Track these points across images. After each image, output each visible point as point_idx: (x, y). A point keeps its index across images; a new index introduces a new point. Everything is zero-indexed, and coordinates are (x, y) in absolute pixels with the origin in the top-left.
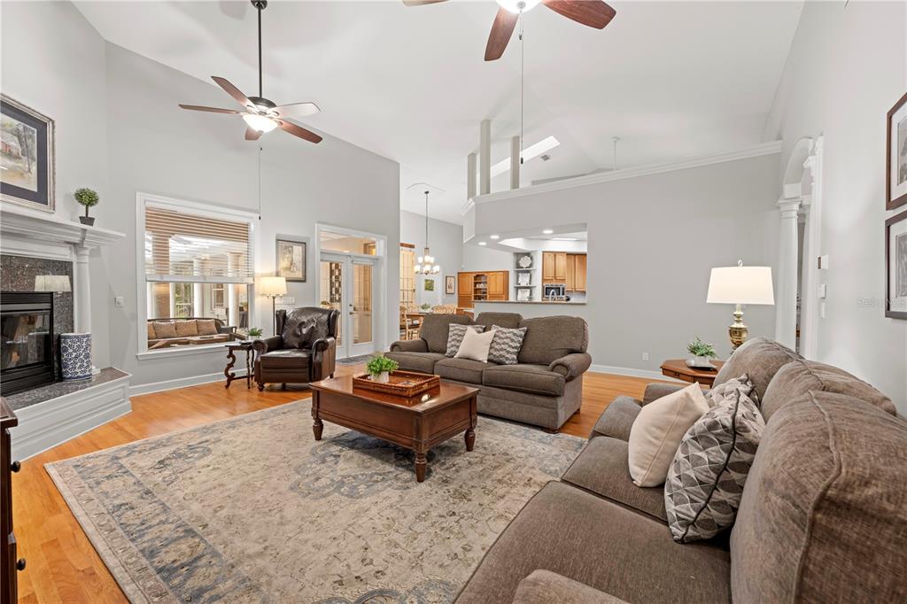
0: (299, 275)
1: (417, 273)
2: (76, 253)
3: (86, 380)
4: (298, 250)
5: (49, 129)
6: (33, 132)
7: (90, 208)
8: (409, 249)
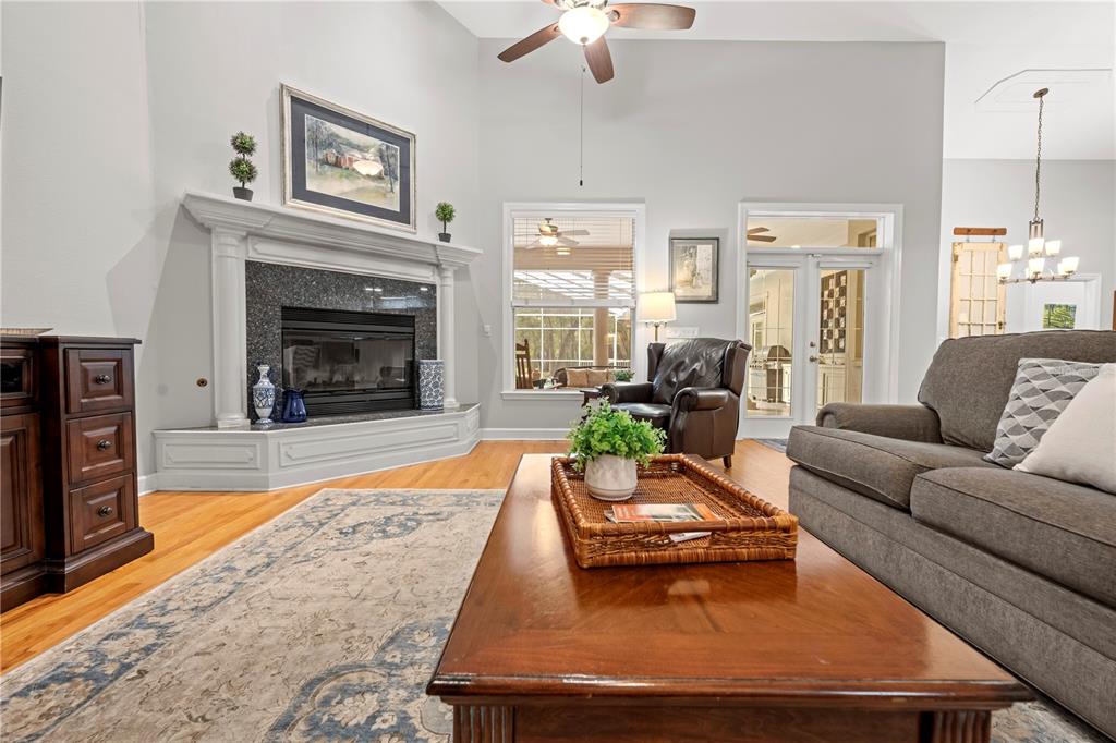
0: (706, 291)
1: (1003, 281)
2: (440, 274)
3: (439, 409)
4: (705, 252)
5: (411, 144)
6: (396, 150)
7: (448, 224)
8: (989, 238)
